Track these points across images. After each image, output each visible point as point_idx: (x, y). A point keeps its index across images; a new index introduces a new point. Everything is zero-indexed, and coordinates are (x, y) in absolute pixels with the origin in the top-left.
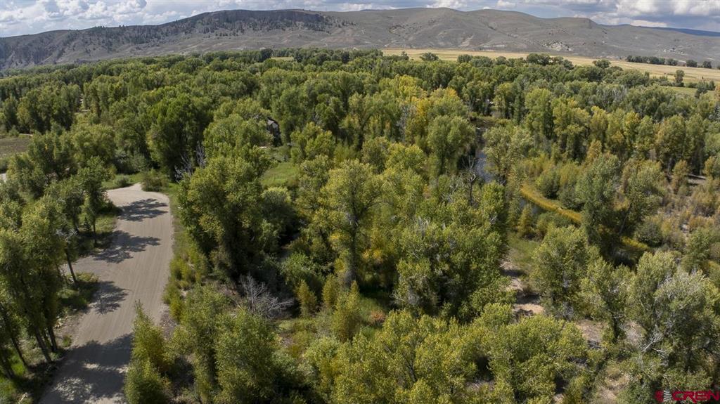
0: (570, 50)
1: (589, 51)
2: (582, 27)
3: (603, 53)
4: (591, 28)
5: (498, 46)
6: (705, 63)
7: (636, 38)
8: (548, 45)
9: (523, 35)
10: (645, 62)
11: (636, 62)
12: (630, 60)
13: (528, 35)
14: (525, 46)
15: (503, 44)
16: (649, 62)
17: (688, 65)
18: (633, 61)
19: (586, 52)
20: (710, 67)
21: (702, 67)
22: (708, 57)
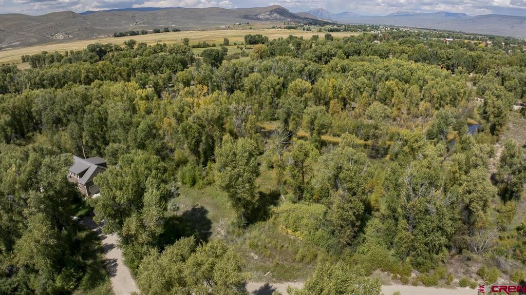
0: (70, 36)
1: (84, 35)
2: (68, 18)
3: (95, 34)
4: (74, 18)
5: (13, 44)
6: (165, 29)
7: (107, 19)
8: (52, 36)
9: (29, 32)
10: (126, 35)
11: (121, 36)
12: (116, 36)
13: (33, 31)
14: (36, 40)
15: (17, 41)
16: (128, 35)
17: (155, 33)
18: (118, 36)
19: (82, 36)
20: (168, 31)
21: (163, 32)
22: (159, 24)
